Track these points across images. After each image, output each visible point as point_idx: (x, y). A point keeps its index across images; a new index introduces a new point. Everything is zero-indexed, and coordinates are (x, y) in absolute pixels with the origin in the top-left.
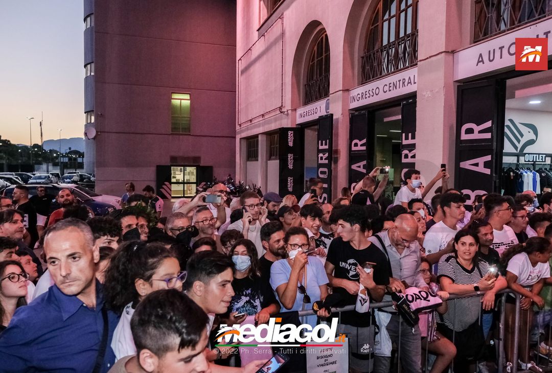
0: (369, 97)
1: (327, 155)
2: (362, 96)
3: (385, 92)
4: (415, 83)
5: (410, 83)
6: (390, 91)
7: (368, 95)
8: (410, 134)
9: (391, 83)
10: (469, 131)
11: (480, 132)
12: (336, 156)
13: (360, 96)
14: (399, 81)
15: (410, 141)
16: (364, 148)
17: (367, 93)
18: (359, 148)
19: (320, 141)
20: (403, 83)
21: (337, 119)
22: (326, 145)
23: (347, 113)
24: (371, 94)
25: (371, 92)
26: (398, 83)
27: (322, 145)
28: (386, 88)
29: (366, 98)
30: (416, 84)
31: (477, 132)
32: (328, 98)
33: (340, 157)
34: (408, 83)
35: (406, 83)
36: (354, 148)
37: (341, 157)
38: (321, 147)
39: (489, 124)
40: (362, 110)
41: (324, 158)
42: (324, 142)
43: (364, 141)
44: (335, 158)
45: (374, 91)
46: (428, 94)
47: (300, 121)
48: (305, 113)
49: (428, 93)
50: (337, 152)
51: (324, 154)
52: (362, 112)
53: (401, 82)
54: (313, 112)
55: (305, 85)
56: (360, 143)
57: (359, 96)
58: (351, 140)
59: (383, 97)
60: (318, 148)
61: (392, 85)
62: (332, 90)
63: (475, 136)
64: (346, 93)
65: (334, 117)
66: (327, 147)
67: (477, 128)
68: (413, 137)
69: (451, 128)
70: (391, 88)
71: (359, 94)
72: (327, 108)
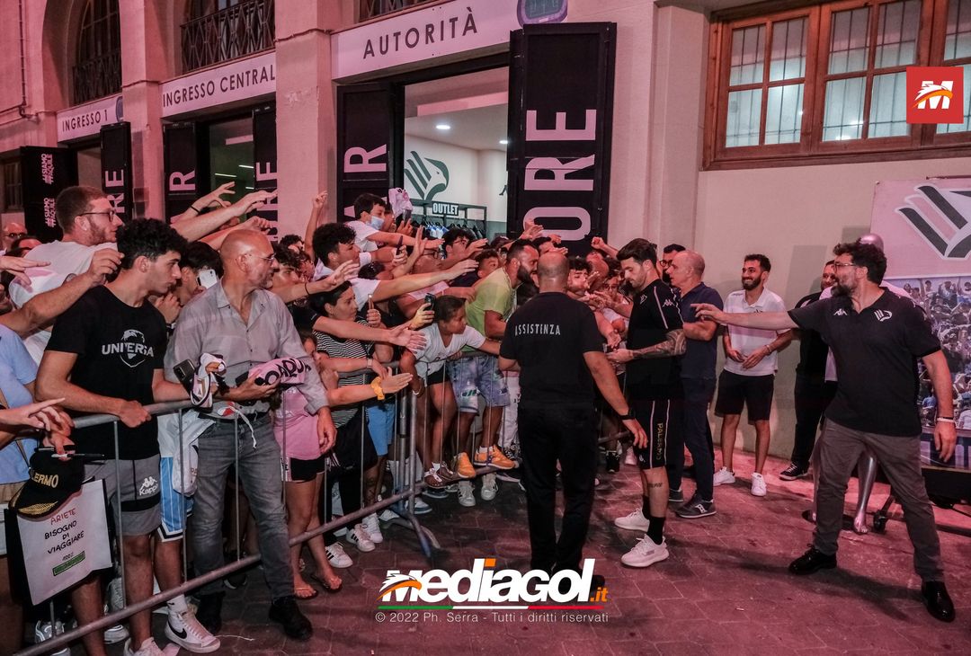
0: (197, 98)
1: (121, 197)
2: (184, 95)
3: (224, 91)
4: (273, 78)
5: (266, 77)
6: (232, 88)
7: (195, 94)
8: (268, 164)
9: (233, 76)
10: (357, 159)
11: (371, 161)
12: (140, 201)
13: (181, 94)
14: (248, 73)
15: (268, 176)
16: (192, 187)
17: (193, 90)
18: (183, 187)
19: (107, 172)
20: (254, 77)
21: (139, 134)
22: (119, 178)
23: (159, 124)
24: (201, 92)
25: (199, 89)
26: (245, 76)
27: (111, 179)
28: (226, 84)
29: (191, 99)
30: (274, 81)
31: (367, 161)
32: (119, 95)
33: (148, 202)
34: (262, 78)
35: (259, 78)
36: (173, 187)
37: (150, 203)
38: (109, 184)
39: (382, 150)
40: (185, 120)
41: (116, 203)
42: (115, 173)
43: (192, 175)
44: (138, 204)
45: (205, 88)
46: (292, 97)
47: (64, 135)
48: (76, 122)
49: (295, 94)
50: (141, 193)
51: (116, 197)
52: (185, 124)
53: (251, 75)
54: (91, 120)
55: (74, 68)
56: (184, 178)
57: (178, 95)
58: (168, 171)
59: (219, 99)
60: (104, 184)
61: (235, 79)
62: (126, 80)
63: (365, 167)
64: (154, 88)
65: (133, 131)
66: (121, 183)
67: (367, 156)
68: (274, 169)
69: (330, 154)
70: (234, 85)
71: (178, 91)
72: (119, 112)
